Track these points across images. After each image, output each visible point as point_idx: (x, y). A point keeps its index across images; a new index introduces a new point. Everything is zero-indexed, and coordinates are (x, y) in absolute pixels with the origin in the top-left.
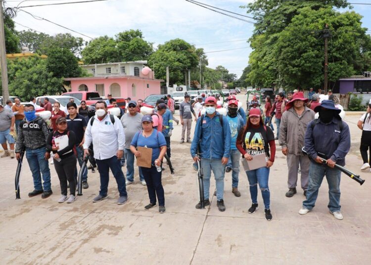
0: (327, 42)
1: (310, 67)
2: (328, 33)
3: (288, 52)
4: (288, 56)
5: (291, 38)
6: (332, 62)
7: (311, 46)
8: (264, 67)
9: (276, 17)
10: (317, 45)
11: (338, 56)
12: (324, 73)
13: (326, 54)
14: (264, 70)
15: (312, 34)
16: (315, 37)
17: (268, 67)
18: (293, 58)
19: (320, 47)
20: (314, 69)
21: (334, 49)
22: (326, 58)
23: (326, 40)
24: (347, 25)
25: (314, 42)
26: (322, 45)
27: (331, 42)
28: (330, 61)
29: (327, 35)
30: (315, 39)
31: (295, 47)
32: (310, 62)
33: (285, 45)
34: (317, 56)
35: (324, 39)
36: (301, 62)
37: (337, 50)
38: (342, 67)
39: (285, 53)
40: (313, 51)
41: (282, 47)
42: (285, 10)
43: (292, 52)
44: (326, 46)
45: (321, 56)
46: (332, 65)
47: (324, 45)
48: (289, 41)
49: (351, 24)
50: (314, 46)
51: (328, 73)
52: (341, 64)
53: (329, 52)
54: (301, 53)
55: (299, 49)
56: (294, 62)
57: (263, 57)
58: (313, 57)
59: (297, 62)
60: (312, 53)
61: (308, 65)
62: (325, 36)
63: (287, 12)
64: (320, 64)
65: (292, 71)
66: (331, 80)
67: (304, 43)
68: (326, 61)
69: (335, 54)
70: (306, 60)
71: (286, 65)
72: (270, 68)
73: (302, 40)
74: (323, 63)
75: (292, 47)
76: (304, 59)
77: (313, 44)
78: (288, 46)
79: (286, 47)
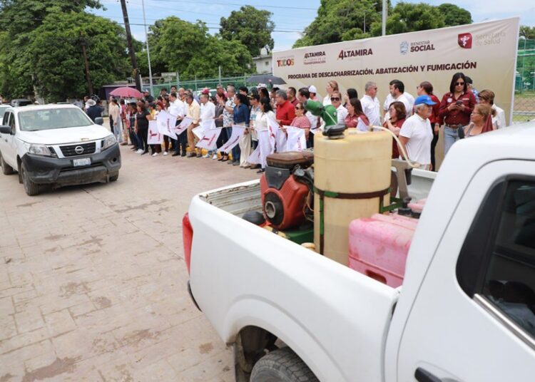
0: (85, 51)
1: (72, 75)
2: (84, 41)
3: (46, 59)
4: (47, 63)
5: (47, 44)
6: (92, 69)
7: (70, 54)
8: (17, 73)
9: (21, 13)
10: (75, 52)
11: (97, 64)
12: (87, 80)
13: (86, 62)
14: (18, 76)
15: (68, 42)
16: (72, 44)
17: (22, 73)
18: (53, 65)
19: (78, 54)
20: (76, 77)
21: (93, 58)
22: (87, 65)
23: (84, 48)
24: (102, 33)
25: (71, 50)
26: (81, 53)
27: (89, 50)
28: (91, 69)
29: (84, 44)
30: (72, 47)
31: (53, 54)
32: (71, 70)
33: (41, 51)
34: (77, 64)
35: (82, 47)
36: (61, 70)
37: (95, 59)
38: (103, 75)
39: (43, 60)
40: (72, 59)
41: (39, 53)
42: (31, 6)
43: (51, 59)
44: (85, 54)
45: (81, 64)
46: (91, 73)
47: (83, 53)
48: (46, 47)
49: (105, 32)
50: (73, 54)
51: (91, 80)
52: (101, 72)
53: (88, 60)
54: (61, 61)
55: (57, 56)
56: (55, 70)
57: (12, 61)
58: (72, 65)
59: (57, 70)
60: (71, 61)
61: (70, 73)
62: (82, 44)
63: (35, 9)
64: (82, 72)
65: (54, 79)
66: (95, 87)
67: (62, 50)
68: (87, 69)
69: (94, 62)
70: (67, 67)
71: (46, 73)
72: (26, 74)
73: (60, 47)
74: (85, 71)
75: (50, 54)
76: (65, 67)
77: (72, 52)
78: (45, 52)
79: (42, 53)
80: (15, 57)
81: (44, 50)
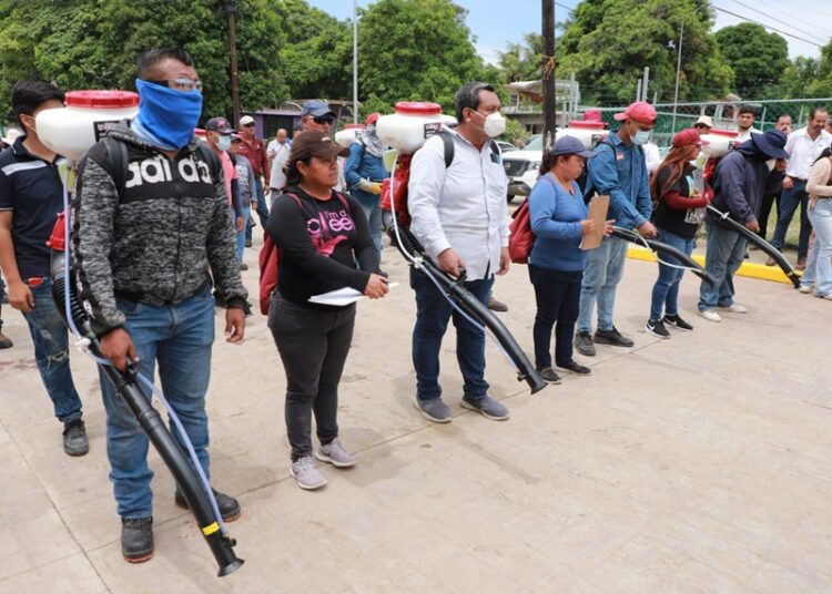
0: (233, 24)
3: (150, 34)
6: (245, 69)
7: (202, 28)
10: (212, 26)
11: (260, 58)
12: (230, 93)
13: (234, 52)
16: (209, 7)
20: (212, 83)
21: (249, 43)
22: (235, 59)
23: (232, 20)
25: (207, 20)
26: (227, 29)
27: (242, 24)
28: (242, 68)
30: (209, 12)
31: (166, 25)
33: (137, 14)
34: (218, 53)
35: (226, 17)
37: (255, 46)
38: (269, 82)
39: (143, 36)
40: (207, 39)
41: (131, 19)
43: (160, 36)
44: (233, 32)
45: (223, 55)
46: (247, 76)
48: (148, 6)
50: (209, 29)
51: (241, 94)
52: (266, 76)
53: (239, 47)
54: (181, 42)
55: (179, 28)
58: (210, 53)
62: (230, 8)
64: (223, 72)
68: (235, 66)
69: (252, 53)
74: (229, 72)
75: (160, 23)
77: (206, 24)
78: (147, 18)
79: (140, 21)
80: (47, 31)
81: (144, 12)
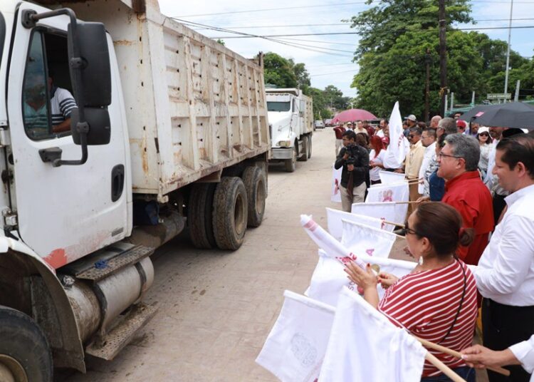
0: (429, 68)
1: (409, 95)
2: (429, 59)
3: (386, 78)
4: (386, 83)
5: (391, 63)
6: (433, 90)
7: (411, 73)
9: (382, 34)
10: (418, 71)
12: (425, 102)
13: (428, 82)
15: (412, 60)
16: (416, 62)
17: (370, 93)
18: (392, 85)
19: (420, 73)
20: (414, 97)
21: (436, 77)
22: (428, 85)
23: (428, 66)
24: (456, 48)
25: (414, 68)
26: (424, 72)
27: (433, 67)
28: (431, 89)
29: (429, 61)
30: (415, 64)
31: (394, 73)
32: (409, 90)
33: (384, 70)
34: (417, 83)
35: (426, 65)
36: (399, 90)
37: (438, 77)
39: (383, 80)
40: (412, 78)
42: (394, 26)
43: (390, 79)
44: (428, 72)
45: (422, 84)
46: (433, 93)
47: (426, 71)
48: (389, 66)
49: (460, 47)
50: (413, 72)
51: (430, 102)
53: (431, 79)
54: (400, 80)
55: (398, 75)
56: (392, 90)
57: (366, 81)
58: (411, 84)
59: (395, 90)
60: (410, 80)
61: (406, 93)
62: (427, 61)
63: (395, 29)
64: (421, 91)
65: (390, 99)
66: (432, 109)
67: (403, 69)
68: (428, 89)
69: (436, 82)
70: (405, 87)
71: (383, 93)
72: (373, 94)
73: (401, 66)
74: (425, 91)
75: (391, 73)
76: (403, 86)
78: (387, 72)
79: (385, 73)
80: (369, 78)
81: (386, 69)
